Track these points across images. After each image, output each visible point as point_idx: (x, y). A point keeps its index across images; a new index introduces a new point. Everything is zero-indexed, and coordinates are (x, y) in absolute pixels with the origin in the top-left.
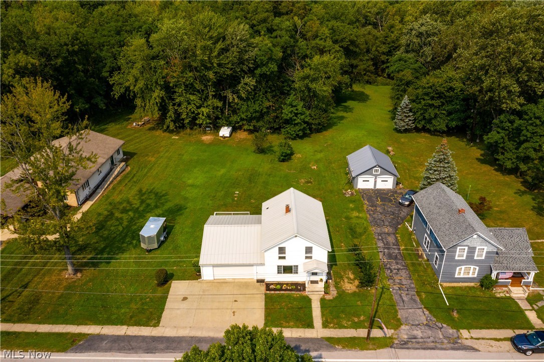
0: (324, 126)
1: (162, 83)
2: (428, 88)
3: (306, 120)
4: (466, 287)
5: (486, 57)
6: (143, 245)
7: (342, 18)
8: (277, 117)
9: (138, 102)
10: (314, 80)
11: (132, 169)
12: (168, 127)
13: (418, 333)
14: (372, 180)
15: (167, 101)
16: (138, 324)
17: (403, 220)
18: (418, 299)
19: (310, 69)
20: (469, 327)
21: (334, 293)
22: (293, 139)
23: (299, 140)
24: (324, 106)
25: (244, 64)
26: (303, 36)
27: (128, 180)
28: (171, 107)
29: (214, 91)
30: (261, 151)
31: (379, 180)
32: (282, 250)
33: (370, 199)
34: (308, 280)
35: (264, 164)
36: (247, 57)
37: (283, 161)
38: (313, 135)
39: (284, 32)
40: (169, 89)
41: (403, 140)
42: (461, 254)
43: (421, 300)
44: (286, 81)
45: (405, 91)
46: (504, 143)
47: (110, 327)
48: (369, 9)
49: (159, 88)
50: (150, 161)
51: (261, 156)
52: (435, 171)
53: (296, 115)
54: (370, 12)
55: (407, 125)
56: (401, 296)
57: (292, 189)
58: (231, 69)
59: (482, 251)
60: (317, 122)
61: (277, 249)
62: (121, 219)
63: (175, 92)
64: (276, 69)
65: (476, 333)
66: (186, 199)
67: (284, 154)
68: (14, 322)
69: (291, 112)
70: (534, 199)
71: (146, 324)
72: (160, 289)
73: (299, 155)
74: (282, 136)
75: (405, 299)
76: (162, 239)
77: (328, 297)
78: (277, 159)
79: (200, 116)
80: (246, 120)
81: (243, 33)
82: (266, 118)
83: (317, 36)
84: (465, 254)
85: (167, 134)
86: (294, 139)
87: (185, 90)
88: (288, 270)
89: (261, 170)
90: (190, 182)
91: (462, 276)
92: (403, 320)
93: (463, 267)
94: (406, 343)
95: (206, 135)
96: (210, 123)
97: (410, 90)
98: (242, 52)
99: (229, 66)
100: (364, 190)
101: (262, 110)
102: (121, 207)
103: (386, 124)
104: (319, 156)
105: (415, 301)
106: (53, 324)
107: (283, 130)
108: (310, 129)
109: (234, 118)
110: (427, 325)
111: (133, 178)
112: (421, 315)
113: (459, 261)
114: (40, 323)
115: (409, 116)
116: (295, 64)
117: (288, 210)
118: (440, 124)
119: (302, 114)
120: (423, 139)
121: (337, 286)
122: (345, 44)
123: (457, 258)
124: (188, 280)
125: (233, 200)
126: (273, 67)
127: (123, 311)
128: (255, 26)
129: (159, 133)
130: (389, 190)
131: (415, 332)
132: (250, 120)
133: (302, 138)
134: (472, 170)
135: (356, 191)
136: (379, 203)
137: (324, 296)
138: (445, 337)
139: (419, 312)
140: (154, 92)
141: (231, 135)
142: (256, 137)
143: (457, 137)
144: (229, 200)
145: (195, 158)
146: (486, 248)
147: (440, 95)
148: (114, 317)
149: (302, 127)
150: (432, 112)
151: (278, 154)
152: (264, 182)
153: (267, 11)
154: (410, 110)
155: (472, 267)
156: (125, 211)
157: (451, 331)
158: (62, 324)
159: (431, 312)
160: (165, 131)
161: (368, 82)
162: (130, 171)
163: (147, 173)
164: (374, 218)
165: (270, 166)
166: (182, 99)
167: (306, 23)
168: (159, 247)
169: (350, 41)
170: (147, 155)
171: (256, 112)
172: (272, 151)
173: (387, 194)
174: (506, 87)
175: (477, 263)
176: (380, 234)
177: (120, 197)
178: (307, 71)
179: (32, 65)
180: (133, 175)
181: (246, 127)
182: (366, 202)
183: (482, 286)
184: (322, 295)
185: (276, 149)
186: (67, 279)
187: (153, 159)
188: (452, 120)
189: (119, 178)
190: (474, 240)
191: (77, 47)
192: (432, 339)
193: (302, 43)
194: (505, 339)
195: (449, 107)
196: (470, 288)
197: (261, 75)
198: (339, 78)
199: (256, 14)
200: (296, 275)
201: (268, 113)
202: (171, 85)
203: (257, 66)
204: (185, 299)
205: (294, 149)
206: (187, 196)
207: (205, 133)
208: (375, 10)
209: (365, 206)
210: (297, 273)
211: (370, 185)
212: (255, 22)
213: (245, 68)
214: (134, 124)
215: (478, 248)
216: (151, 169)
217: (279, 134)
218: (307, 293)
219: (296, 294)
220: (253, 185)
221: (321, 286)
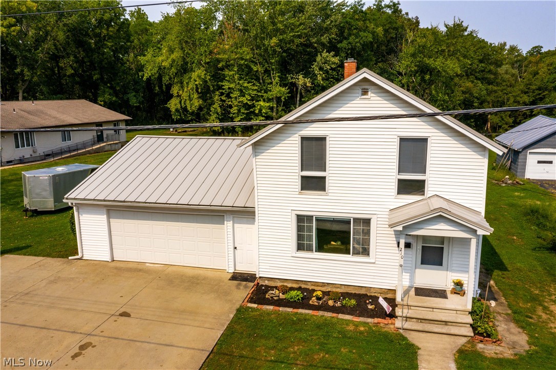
28: (216, 97)
34: (406, 283)
61: (295, 146)
88: (333, 235)
100: (540, 180)
121: (522, 321)
137: (471, 341)
184: (464, 340)
200: (361, 259)
210: (365, 252)
218: (398, 323)
219: (357, 325)
221: (459, 306)
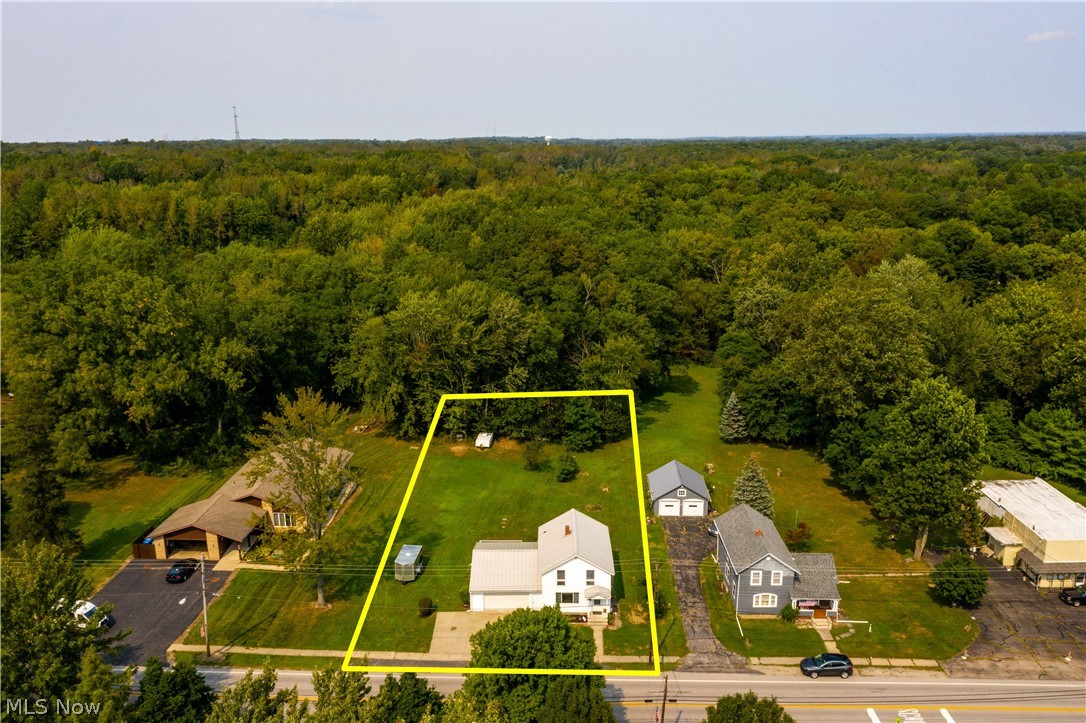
0: (621, 434)
1: (403, 374)
2: (761, 383)
3: (597, 424)
4: (766, 620)
5: (817, 351)
6: (397, 576)
7: (651, 272)
8: (556, 421)
9: (367, 398)
10: (606, 371)
11: (365, 490)
12: (406, 433)
13: (705, 660)
14: (677, 504)
15: (406, 398)
16: (406, 650)
17: (709, 552)
18: (711, 630)
19: (602, 357)
20: (759, 656)
21: (618, 623)
22: (578, 451)
23: (587, 454)
24: (620, 405)
25: (512, 350)
26: (595, 302)
27: (361, 504)
28: (410, 406)
29: (470, 385)
30: (535, 467)
31: (686, 505)
32: (561, 574)
33: (673, 529)
34: (590, 610)
35: (539, 485)
36: (517, 341)
37: (565, 480)
38: (607, 446)
39: (565, 305)
40: (409, 382)
41: (730, 454)
42: (755, 579)
43: (714, 632)
44: (568, 370)
45: (735, 384)
46: (845, 458)
47: (376, 652)
48: (699, 249)
49: (397, 381)
50: (386, 480)
51: (534, 475)
52: (744, 491)
53: (583, 417)
54: (701, 254)
55: (737, 432)
56: (692, 628)
57: (573, 510)
58: (496, 357)
59: (779, 576)
60: (611, 428)
61: (555, 573)
62: (365, 549)
63: (418, 386)
64: (556, 356)
65: (765, 660)
66: (440, 527)
67: (565, 472)
68: (274, 647)
69: (576, 414)
70: (879, 530)
71: (416, 650)
72: (423, 620)
73: (586, 474)
74: (563, 448)
75: (697, 630)
76: (419, 570)
77: (611, 628)
78: (555, 479)
79: (451, 418)
80: (514, 424)
81: (513, 310)
82: (542, 422)
83: (614, 302)
84: (760, 579)
85: (402, 443)
86: (581, 451)
87: (431, 383)
88: (568, 598)
89: (534, 492)
90: (443, 506)
91: (760, 606)
92: (691, 649)
93: (760, 595)
94: (690, 668)
95: (457, 445)
96: (463, 428)
97: (741, 383)
98: (512, 334)
99: (494, 352)
100: (666, 517)
101: (536, 410)
102: (362, 535)
103: (710, 431)
104: (613, 474)
105: (707, 632)
106: (315, 649)
107: (564, 439)
108: (604, 438)
109: (496, 422)
110: (716, 653)
111: (368, 500)
112: (712, 644)
113: (754, 587)
114: (301, 648)
115: (739, 421)
116: (582, 347)
117: (568, 531)
118: (781, 432)
119: (590, 417)
120: (756, 453)
121: (622, 618)
122: (656, 313)
123: (752, 584)
124: (455, 610)
125: (500, 528)
126: (553, 353)
127: (387, 639)
128: (525, 289)
129: (391, 441)
130: (699, 518)
131: (702, 659)
132: (519, 424)
133: (591, 449)
134: (813, 494)
135: (657, 519)
136: (684, 533)
137: (607, 627)
138: (732, 663)
139: (711, 642)
140: (390, 385)
141: (491, 445)
142: (528, 448)
143: (807, 450)
144: (495, 529)
145: (446, 476)
146: (781, 572)
147: (776, 393)
148: (378, 645)
149: (591, 435)
150: (765, 416)
151: (557, 472)
152: (539, 508)
153: (543, 268)
154: (740, 413)
155: (770, 595)
156: (366, 540)
157: (740, 658)
158: (325, 649)
159: (721, 642)
160: (399, 438)
161: (699, 362)
162: (363, 492)
163: (385, 494)
164: (675, 550)
165: (547, 487)
166: (427, 395)
167: (599, 282)
168: (416, 578)
169: (662, 309)
170: (381, 472)
171: (527, 412)
172: (550, 467)
173: (695, 522)
174: (840, 389)
175: (774, 590)
176: (678, 567)
177: (357, 523)
178: (597, 359)
179: (246, 354)
180: (367, 498)
181: (514, 434)
182: (668, 532)
183: (783, 617)
184: (605, 627)
185: (555, 464)
186: (317, 609)
187: (389, 477)
188: (796, 426)
189: (350, 501)
190: (768, 564)
191: (292, 327)
192: (718, 664)
193: (592, 312)
194: (795, 665)
195: (789, 410)
196: (771, 621)
197: (535, 364)
198: (646, 364)
199: (527, 272)
200: (576, 604)
201: (544, 415)
202: (413, 377)
203: (530, 352)
204: (453, 629)
205: (579, 465)
206: (441, 523)
207: (455, 441)
208: (708, 251)
209: (666, 537)
210: (578, 602)
211: (674, 512)
212: (525, 284)
213: (514, 355)
214: (356, 429)
215: (773, 572)
216: (389, 489)
217: (559, 443)
218: (588, 624)
220: (524, 510)
221: (604, 617)
